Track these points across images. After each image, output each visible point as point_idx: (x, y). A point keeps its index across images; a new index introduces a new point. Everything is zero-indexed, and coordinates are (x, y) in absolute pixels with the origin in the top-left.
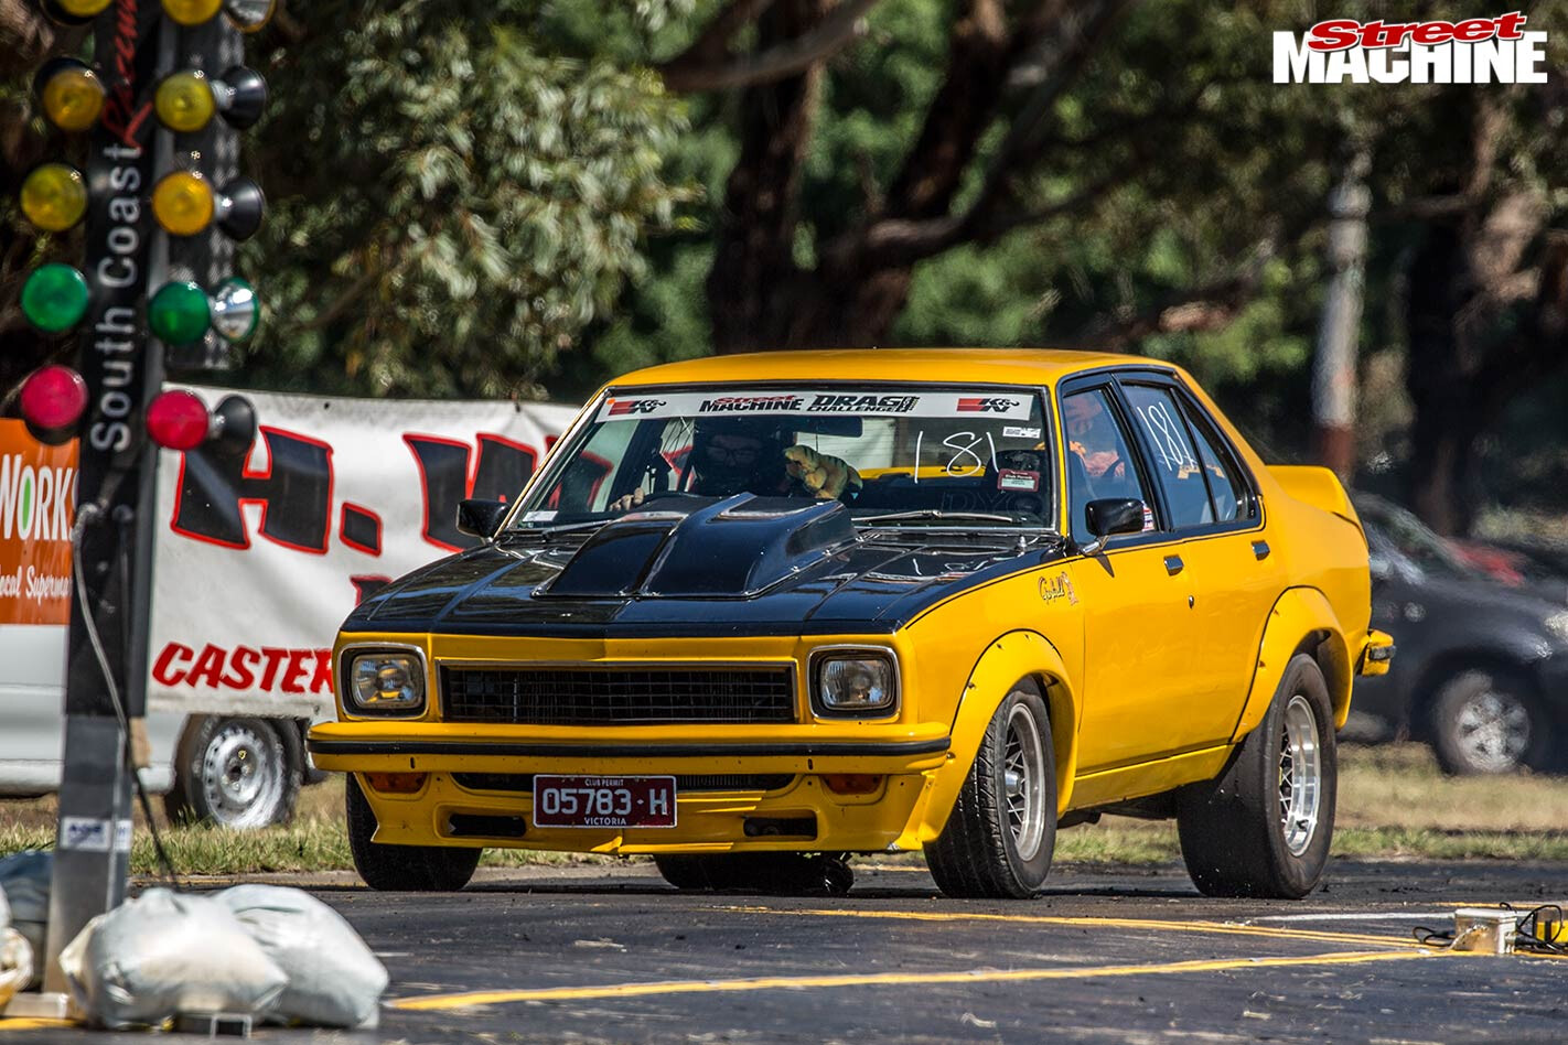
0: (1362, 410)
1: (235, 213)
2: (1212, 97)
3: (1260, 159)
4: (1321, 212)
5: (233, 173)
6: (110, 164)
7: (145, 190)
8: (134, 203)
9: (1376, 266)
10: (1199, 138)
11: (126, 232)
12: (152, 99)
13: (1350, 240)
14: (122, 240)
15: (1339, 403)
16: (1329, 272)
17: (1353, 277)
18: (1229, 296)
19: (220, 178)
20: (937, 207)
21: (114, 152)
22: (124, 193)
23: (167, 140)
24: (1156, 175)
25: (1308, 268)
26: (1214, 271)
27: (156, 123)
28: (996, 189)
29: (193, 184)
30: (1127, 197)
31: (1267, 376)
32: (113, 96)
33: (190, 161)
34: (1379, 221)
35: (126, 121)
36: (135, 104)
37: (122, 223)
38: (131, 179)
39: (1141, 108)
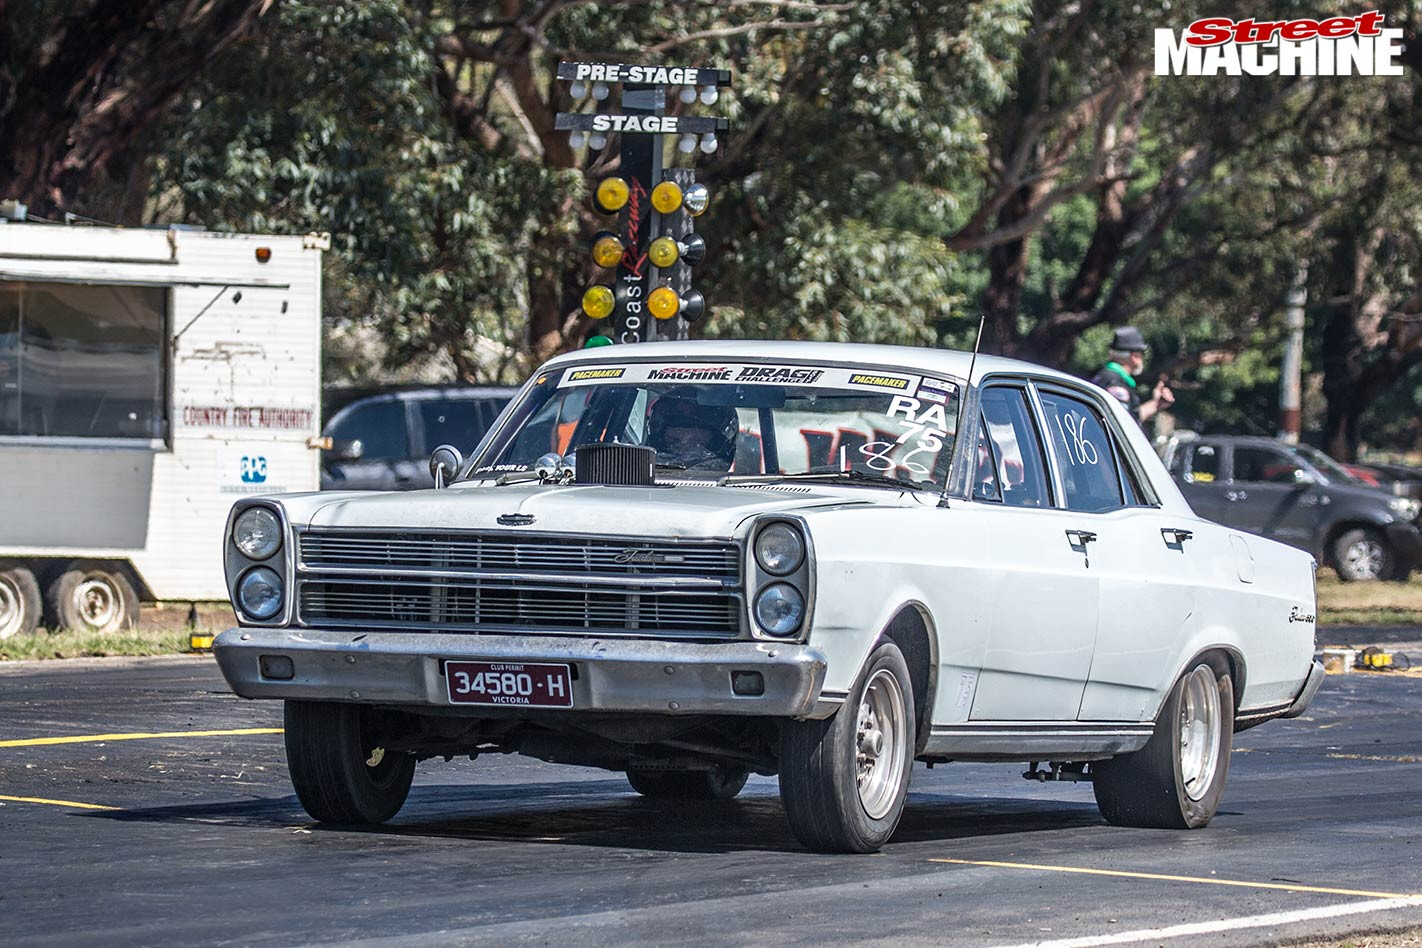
0: (1303, 403)
1: (689, 308)
2: (1224, 249)
3: (1250, 278)
4: (1282, 304)
5: (689, 288)
6: (628, 284)
7: (644, 297)
8: (638, 304)
9: (1308, 331)
10: (1217, 270)
11: (635, 318)
12: (648, 252)
13: (1297, 318)
14: (632, 323)
15: (1292, 399)
16: (1285, 335)
17: (1298, 337)
18: (1234, 346)
19: (682, 291)
20: (1088, 304)
21: (629, 278)
22: (634, 299)
23: (656, 271)
24: (1196, 286)
25: (1275, 332)
26: (1227, 334)
27: (649, 263)
28: (1117, 295)
29: (668, 294)
30: (1182, 300)
31: (1259, 387)
32: (627, 250)
33: (667, 282)
34: (1308, 308)
35: (635, 263)
36: (639, 254)
37: (633, 314)
38: (637, 292)
39: (1189, 254)
